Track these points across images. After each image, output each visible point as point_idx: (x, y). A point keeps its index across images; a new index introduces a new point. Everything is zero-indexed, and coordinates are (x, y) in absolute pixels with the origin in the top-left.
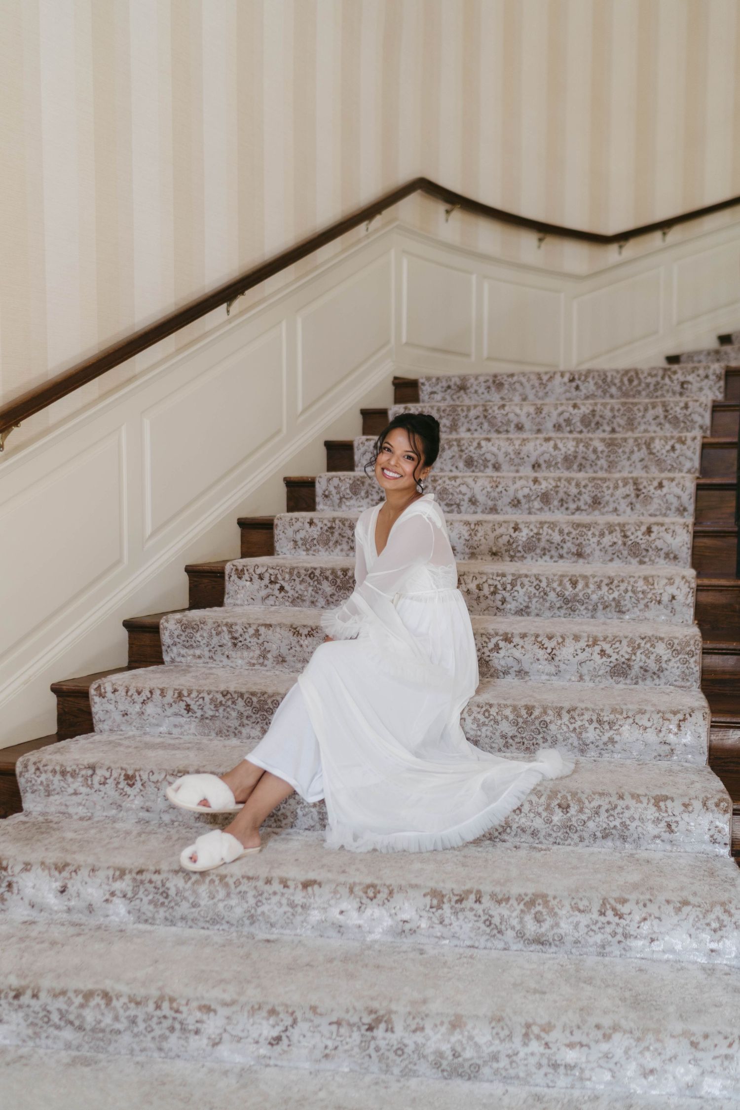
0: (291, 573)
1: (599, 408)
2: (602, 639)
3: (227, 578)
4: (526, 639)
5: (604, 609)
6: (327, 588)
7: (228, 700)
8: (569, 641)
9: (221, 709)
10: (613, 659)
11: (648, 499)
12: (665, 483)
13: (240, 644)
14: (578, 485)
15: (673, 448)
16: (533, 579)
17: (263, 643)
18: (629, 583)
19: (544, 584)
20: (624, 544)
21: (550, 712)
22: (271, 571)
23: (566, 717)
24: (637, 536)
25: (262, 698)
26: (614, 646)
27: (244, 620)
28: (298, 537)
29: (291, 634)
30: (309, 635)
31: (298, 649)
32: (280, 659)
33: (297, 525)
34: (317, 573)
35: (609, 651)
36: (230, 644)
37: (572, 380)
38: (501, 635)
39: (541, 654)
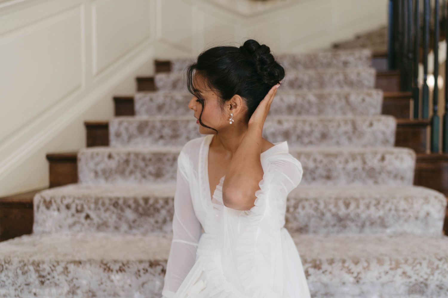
0: (96, 203)
1: (300, 76)
2: (403, 261)
3: (35, 208)
4: (334, 265)
5: (370, 225)
8: (374, 265)
10: (413, 280)
11: (361, 135)
12: (374, 123)
13: (47, 282)
15: (363, 100)
16: (312, 202)
17: (72, 280)
18: (392, 204)
19: (322, 206)
20: (363, 169)
22: (77, 202)
24: (374, 162)
26: (415, 268)
27: (52, 257)
28: (99, 168)
29: (101, 270)
30: (121, 270)
31: (109, 283)
32: (91, 294)
33: (98, 159)
34: (121, 202)
35: (410, 273)
36: (37, 282)
38: (310, 263)
39: (350, 279)
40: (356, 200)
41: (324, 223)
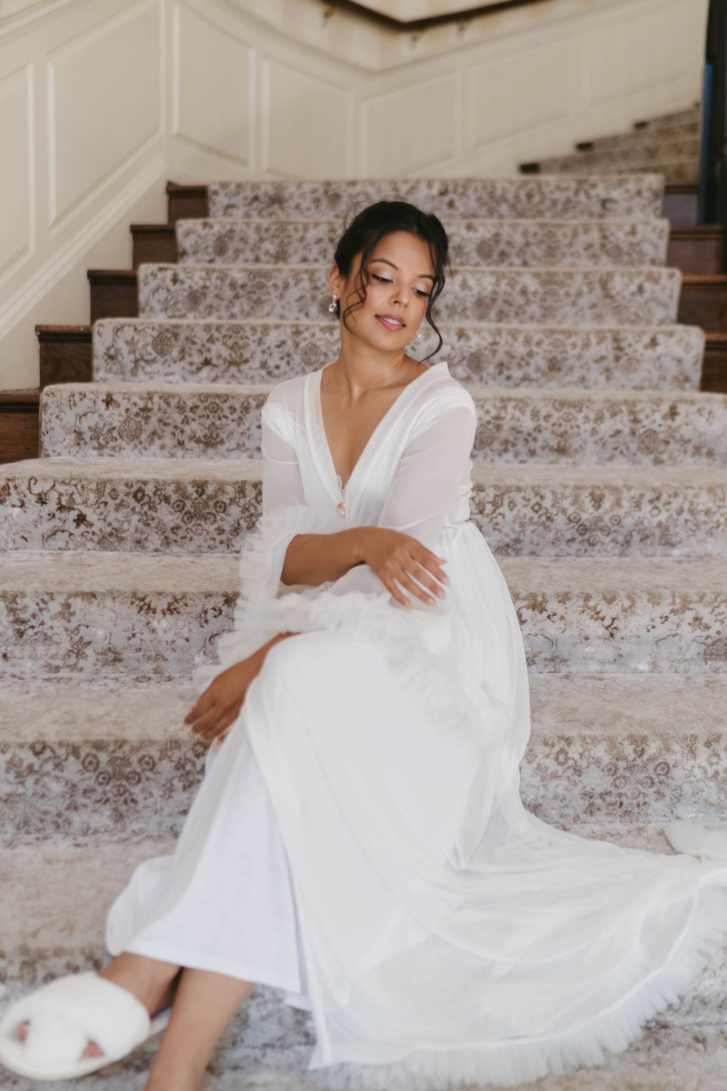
0: (99, 491)
1: (505, 231)
2: (696, 598)
4: (569, 604)
5: (642, 540)
6: (167, 516)
7: (46, 761)
8: (642, 604)
9: (30, 781)
10: (712, 632)
11: (633, 364)
12: (661, 339)
13: (30, 632)
14: (527, 341)
15: (641, 289)
16: (530, 494)
17: (77, 629)
18: (685, 498)
19: (547, 503)
20: (633, 433)
21: (676, 747)
22: (61, 488)
23: (703, 753)
24: (655, 420)
25: (119, 754)
26: (717, 611)
27: (36, 585)
28: (84, 426)
29: (134, 609)
30: (171, 610)
31: (147, 636)
32: (111, 656)
33: (83, 406)
34: (149, 490)
35: (708, 619)
36: (10, 632)
37: (444, 193)
38: (524, 599)
39: (596, 629)
40: (615, 490)
41: (551, 536)
